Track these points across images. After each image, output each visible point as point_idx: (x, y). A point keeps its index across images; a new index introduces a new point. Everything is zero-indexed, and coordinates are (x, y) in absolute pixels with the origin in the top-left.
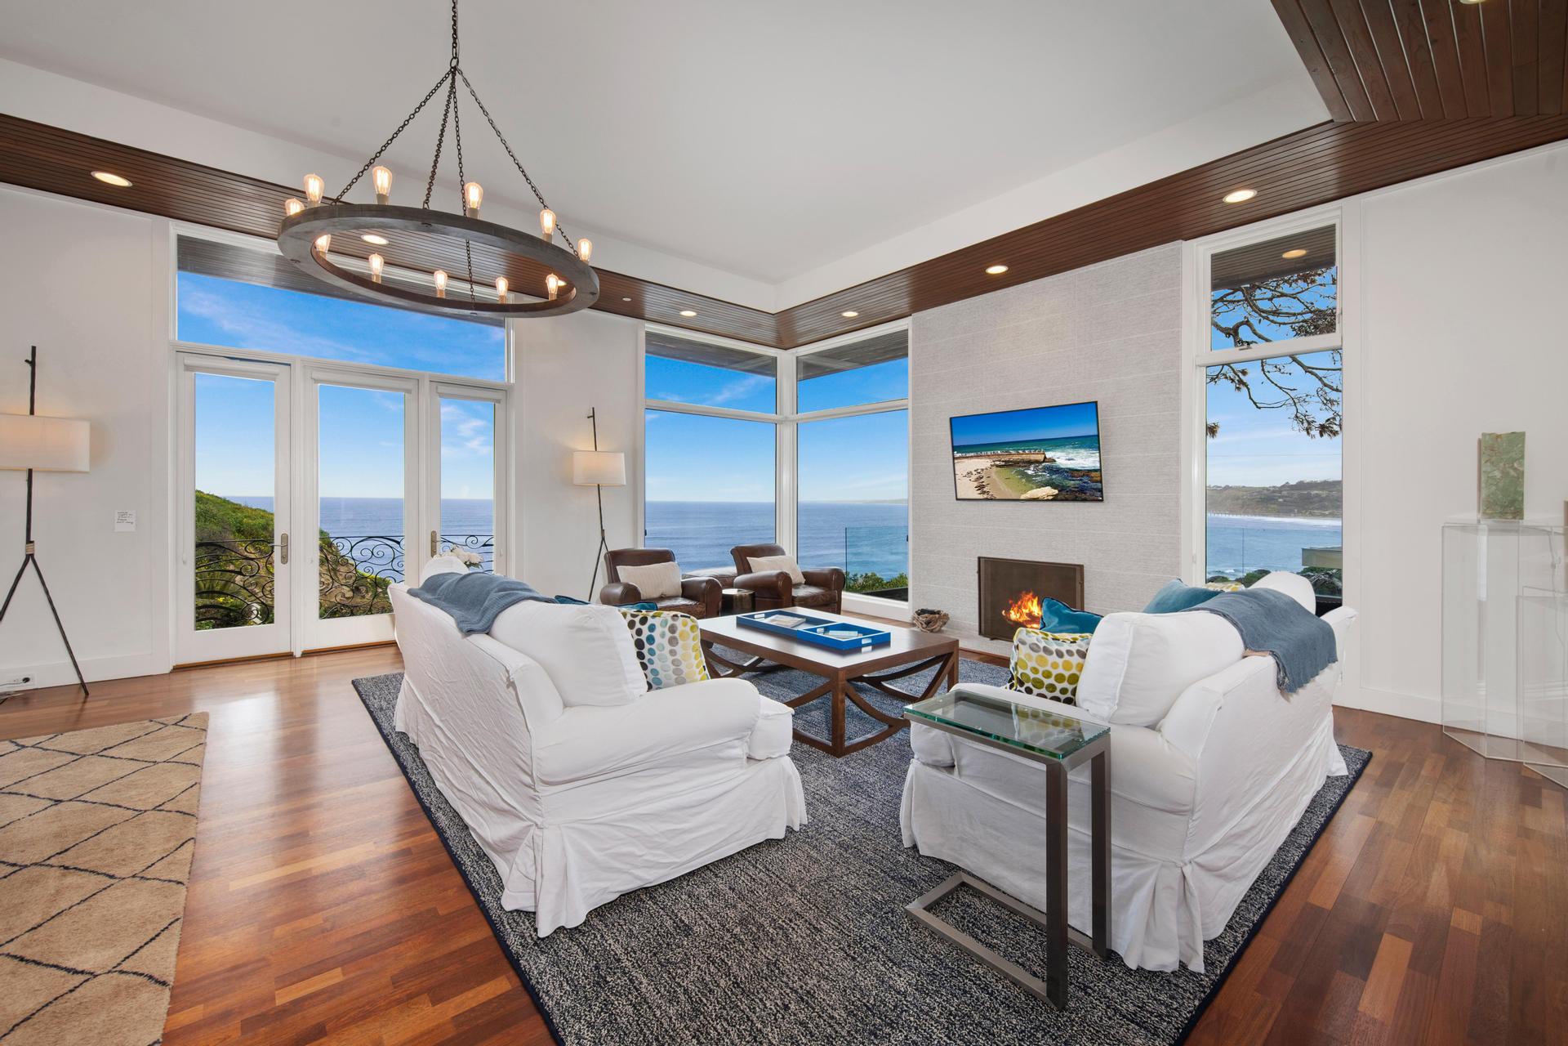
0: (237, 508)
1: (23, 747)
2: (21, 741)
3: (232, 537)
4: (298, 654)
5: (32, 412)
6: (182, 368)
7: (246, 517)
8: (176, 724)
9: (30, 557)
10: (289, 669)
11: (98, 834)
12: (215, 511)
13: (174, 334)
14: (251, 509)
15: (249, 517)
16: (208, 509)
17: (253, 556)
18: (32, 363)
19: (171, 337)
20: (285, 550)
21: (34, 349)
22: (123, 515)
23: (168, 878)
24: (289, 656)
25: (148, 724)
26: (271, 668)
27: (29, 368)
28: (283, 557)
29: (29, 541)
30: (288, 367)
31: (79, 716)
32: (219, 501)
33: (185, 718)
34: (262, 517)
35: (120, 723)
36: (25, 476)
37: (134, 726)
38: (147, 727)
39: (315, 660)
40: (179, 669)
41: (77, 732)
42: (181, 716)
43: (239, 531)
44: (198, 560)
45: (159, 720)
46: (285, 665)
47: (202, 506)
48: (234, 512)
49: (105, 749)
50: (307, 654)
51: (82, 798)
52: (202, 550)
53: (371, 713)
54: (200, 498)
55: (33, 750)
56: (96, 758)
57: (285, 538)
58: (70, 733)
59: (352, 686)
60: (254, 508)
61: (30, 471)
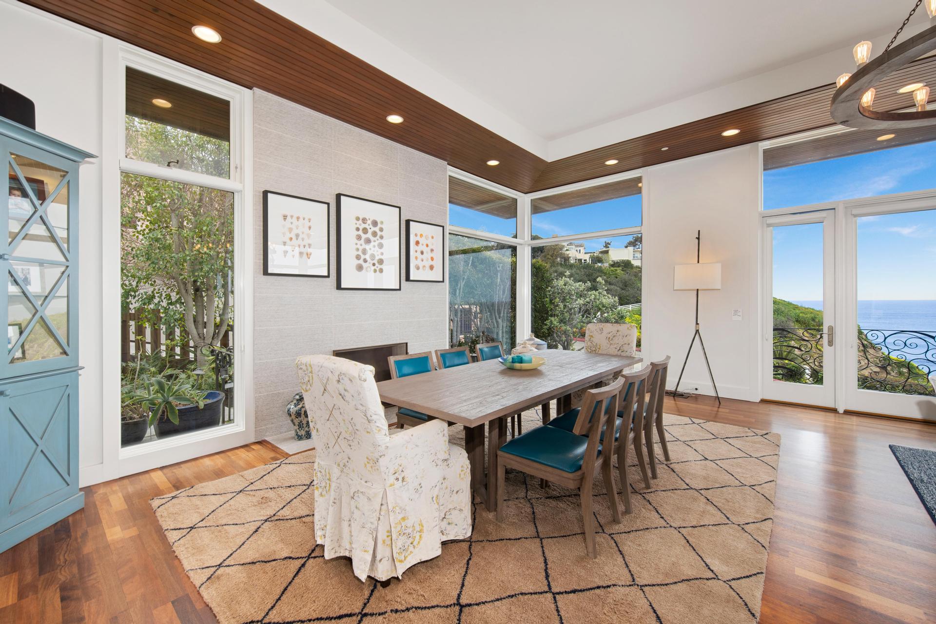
0: (796, 307)
1: (694, 423)
2: (694, 420)
3: (793, 324)
4: (841, 411)
5: (698, 262)
6: (765, 225)
7: (801, 313)
8: (762, 436)
9: (697, 331)
10: (834, 420)
11: (722, 487)
12: (783, 309)
13: (761, 208)
14: (805, 308)
15: (803, 313)
16: (780, 308)
17: (807, 339)
18: (698, 238)
19: (759, 210)
20: (830, 337)
21: (699, 231)
22: (736, 311)
23: (756, 538)
24: (834, 411)
25: (748, 430)
26: (820, 416)
27: (697, 240)
28: (829, 342)
29: (697, 324)
30: (833, 210)
31: (716, 414)
32: (786, 303)
33: (767, 434)
34: (811, 313)
35: (735, 425)
36: (695, 292)
37: (741, 429)
38: (747, 432)
39: (855, 420)
40: (763, 401)
41: (715, 423)
42: (765, 432)
43: (797, 321)
44: (774, 338)
45: (754, 430)
46: (831, 416)
47: (776, 306)
48: (794, 310)
49: (727, 438)
50: (847, 413)
51: (715, 461)
52: (776, 332)
53: (911, 481)
54: (775, 302)
55: (697, 426)
56: (722, 441)
57: (831, 329)
58: (712, 423)
59: (889, 449)
60: (806, 307)
61: (698, 290)
